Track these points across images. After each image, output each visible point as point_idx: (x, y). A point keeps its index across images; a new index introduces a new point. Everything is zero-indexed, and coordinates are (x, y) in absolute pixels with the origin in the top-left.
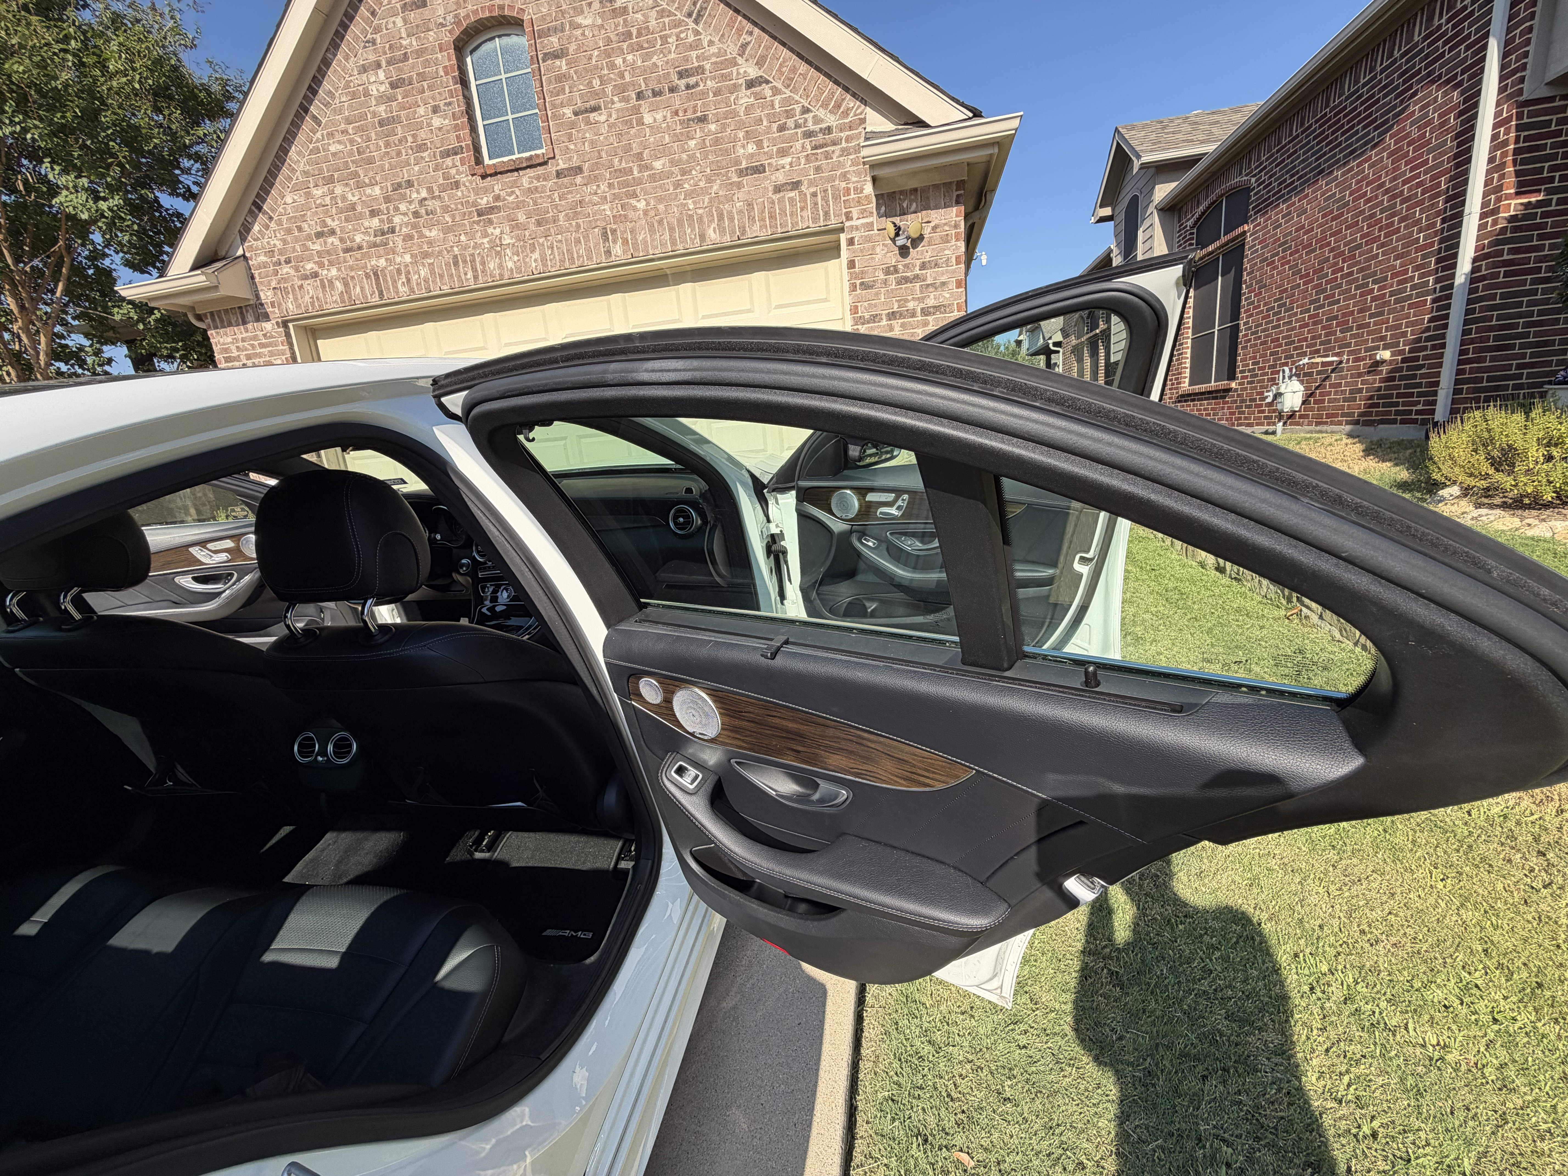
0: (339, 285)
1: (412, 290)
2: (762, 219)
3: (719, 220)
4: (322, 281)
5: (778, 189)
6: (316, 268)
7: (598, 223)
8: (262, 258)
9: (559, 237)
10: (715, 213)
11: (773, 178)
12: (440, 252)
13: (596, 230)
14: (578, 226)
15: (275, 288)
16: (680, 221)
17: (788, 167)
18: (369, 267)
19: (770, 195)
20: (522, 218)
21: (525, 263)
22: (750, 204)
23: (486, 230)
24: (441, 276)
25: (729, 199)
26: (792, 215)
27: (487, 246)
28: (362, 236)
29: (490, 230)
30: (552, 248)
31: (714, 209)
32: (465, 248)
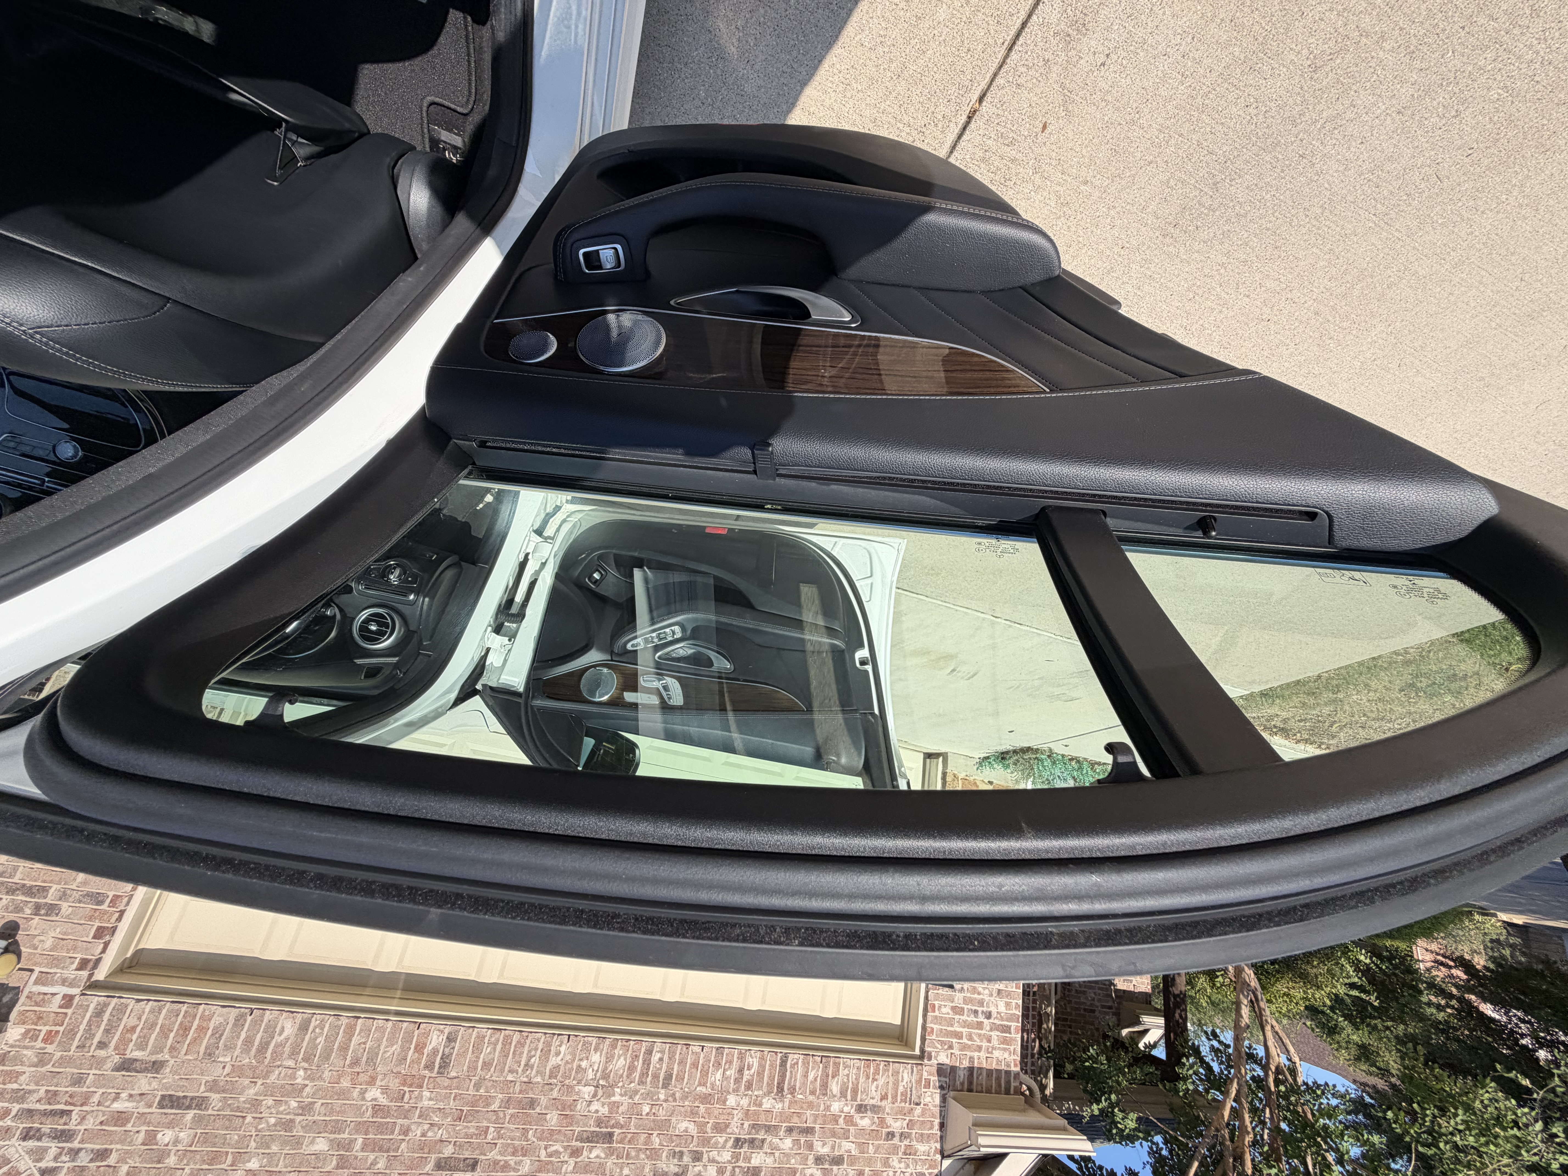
0: (835, 1087)
1: (742, 1057)
2: (202, 1029)
3: (268, 1044)
4: (854, 1099)
5: (156, 1067)
6: (857, 1117)
7: (447, 1082)
8: (922, 1148)
9: (510, 1077)
10: (268, 1055)
11: (155, 1084)
12: (685, 1097)
13: (453, 1074)
14: (477, 1087)
15: (918, 1104)
16: (326, 1057)
17: (124, 1095)
18: (787, 1101)
19: (172, 1062)
20: (553, 1118)
21: (574, 1055)
22: (209, 1054)
23: (610, 1112)
24: (695, 1065)
25: (238, 1070)
26: (153, 1025)
27: (618, 1090)
28: (782, 1146)
29: (605, 1110)
30: (526, 1065)
31: (267, 1061)
32: (648, 1095)
